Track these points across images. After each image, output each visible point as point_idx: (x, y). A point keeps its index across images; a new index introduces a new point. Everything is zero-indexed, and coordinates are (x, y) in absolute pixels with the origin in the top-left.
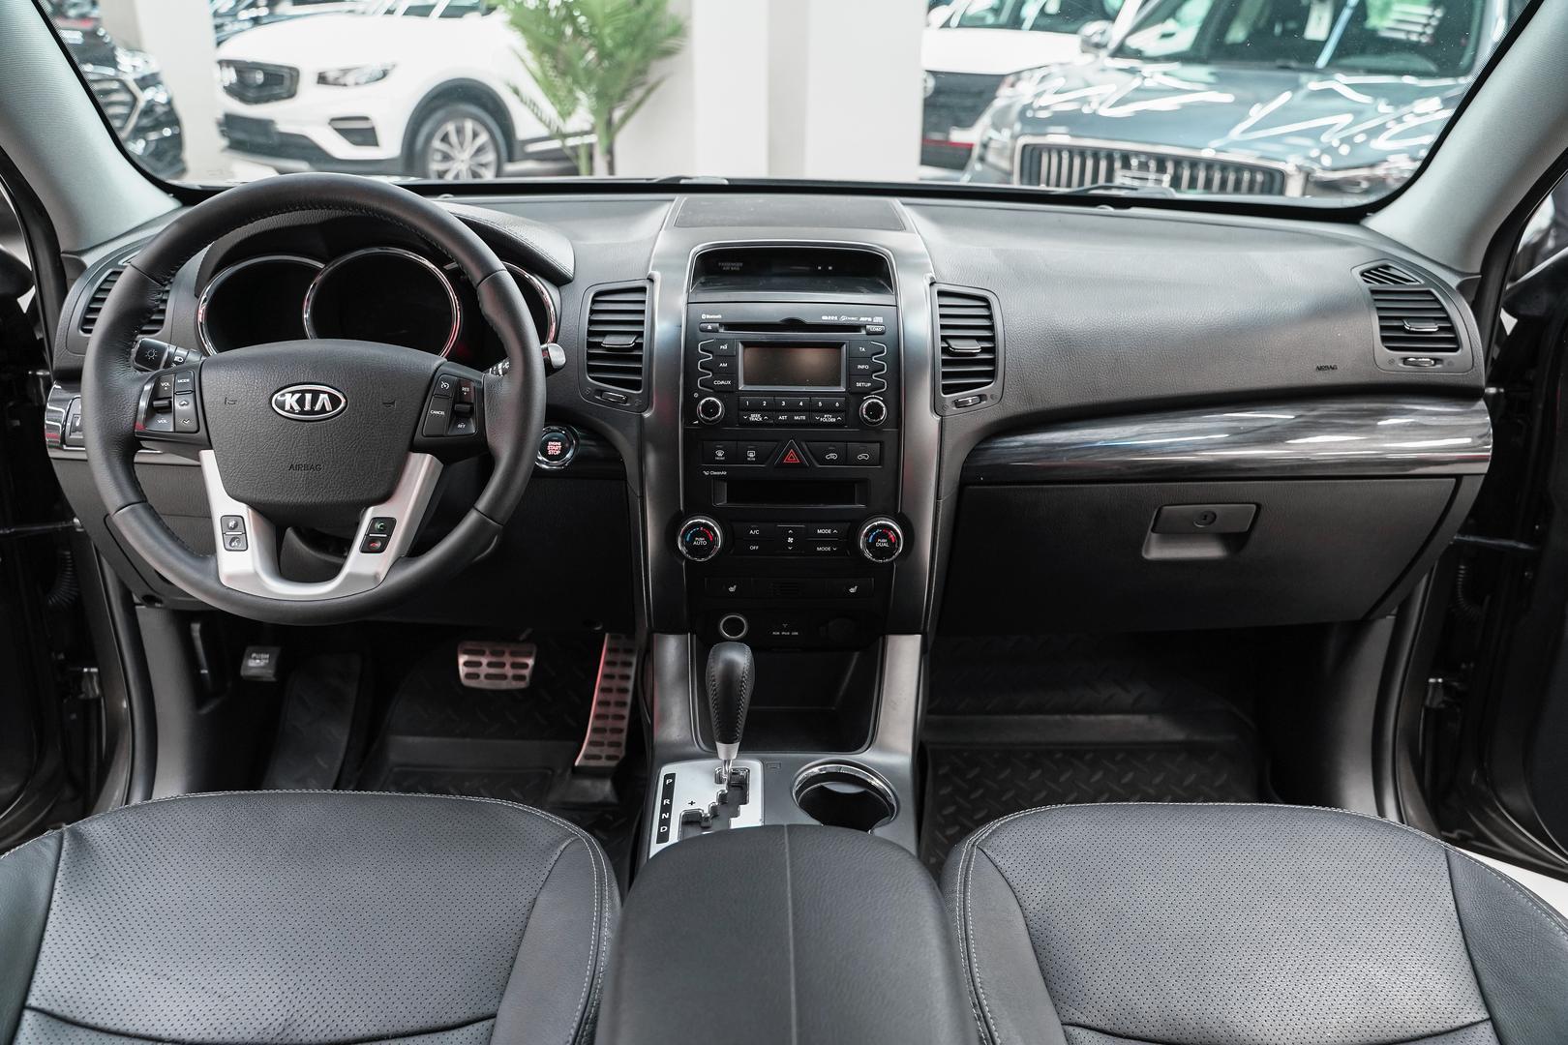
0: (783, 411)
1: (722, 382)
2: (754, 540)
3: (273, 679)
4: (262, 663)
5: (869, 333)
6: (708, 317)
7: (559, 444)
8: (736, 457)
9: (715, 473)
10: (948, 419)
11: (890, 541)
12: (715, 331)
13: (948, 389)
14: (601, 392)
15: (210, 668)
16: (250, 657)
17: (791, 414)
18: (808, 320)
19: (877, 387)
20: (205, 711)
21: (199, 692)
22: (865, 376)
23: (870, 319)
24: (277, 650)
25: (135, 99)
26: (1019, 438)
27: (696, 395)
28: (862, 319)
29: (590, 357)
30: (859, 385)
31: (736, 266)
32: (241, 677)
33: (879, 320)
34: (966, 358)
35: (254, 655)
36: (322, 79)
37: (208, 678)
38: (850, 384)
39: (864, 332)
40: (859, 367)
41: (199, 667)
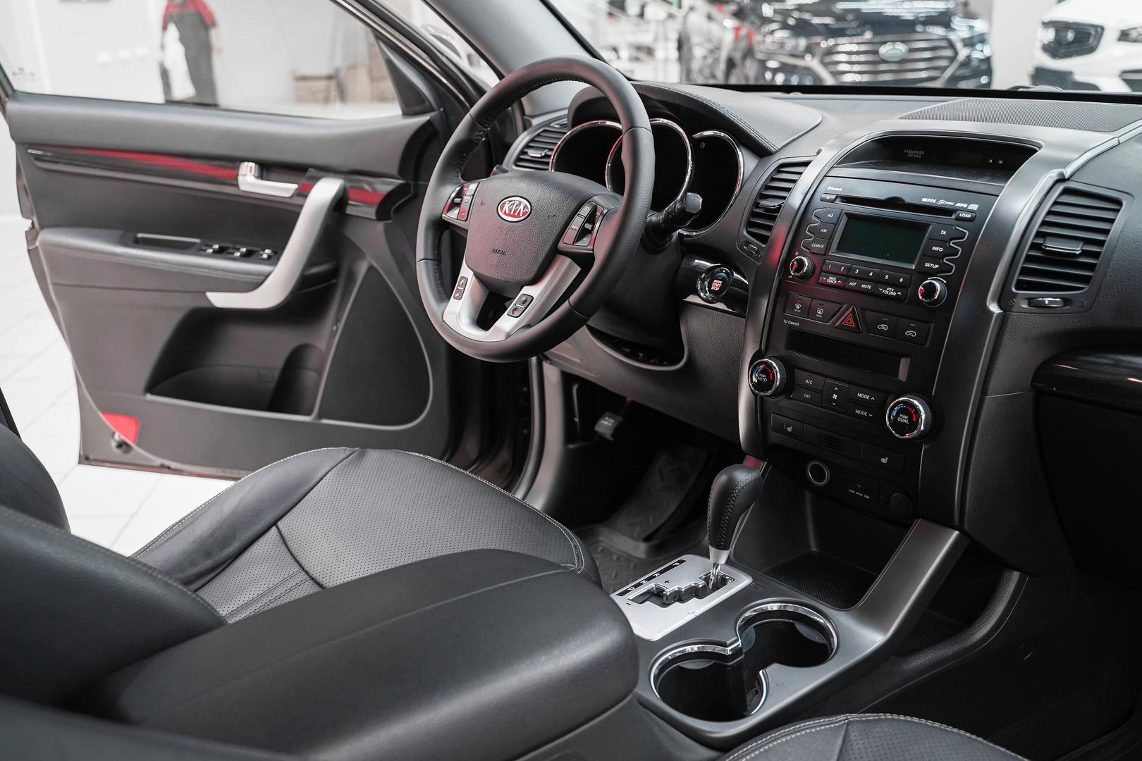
0: (855, 278)
1: (818, 245)
2: (808, 388)
3: (611, 439)
4: (610, 424)
5: (958, 219)
6: (833, 189)
7: (721, 282)
8: (808, 311)
9: (791, 323)
10: (1013, 315)
11: (910, 419)
12: (833, 201)
13: (1020, 285)
14: (748, 243)
15: (579, 419)
16: (604, 419)
17: (860, 281)
18: (908, 200)
19: (944, 270)
20: (571, 446)
21: (570, 433)
22: (936, 257)
23: (965, 206)
24: (620, 419)
25: (956, 53)
26: (1113, 356)
27: (797, 253)
28: (959, 205)
29: (754, 214)
30: (927, 265)
31: (919, 154)
32: (595, 432)
33: (974, 207)
34: (1066, 259)
35: (607, 418)
36: (1124, 36)
37: (578, 424)
38: (921, 263)
39: (953, 217)
40: (934, 248)
41: (574, 416)
